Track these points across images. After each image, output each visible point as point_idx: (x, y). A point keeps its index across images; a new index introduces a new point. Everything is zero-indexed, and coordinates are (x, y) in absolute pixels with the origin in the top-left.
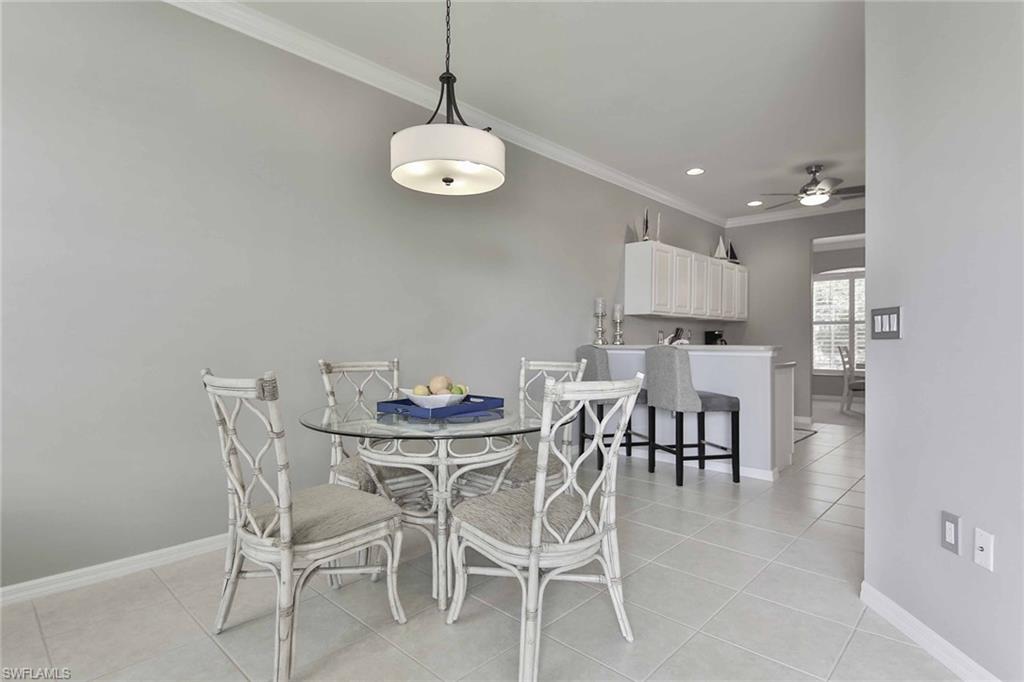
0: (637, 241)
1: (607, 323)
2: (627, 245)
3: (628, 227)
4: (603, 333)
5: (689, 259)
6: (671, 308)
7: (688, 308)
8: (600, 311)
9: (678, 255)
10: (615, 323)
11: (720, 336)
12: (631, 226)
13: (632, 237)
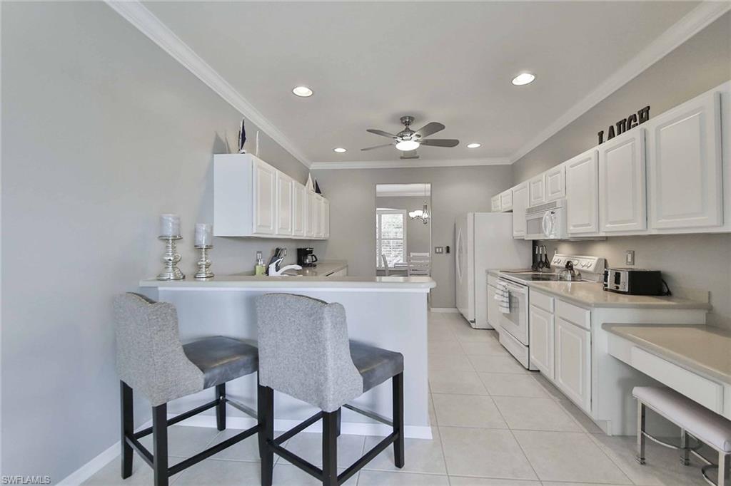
0: (230, 152)
1: (184, 250)
2: (215, 155)
3: (217, 135)
4: (175, 263)
5: (290, 184)
6: (274, 228)
7: (290, 230)
8: (170, 232)
9: (281, 178)
10: (198, 248)
11: (311, 252)
12: (222, 136)
13: (221, 148)
